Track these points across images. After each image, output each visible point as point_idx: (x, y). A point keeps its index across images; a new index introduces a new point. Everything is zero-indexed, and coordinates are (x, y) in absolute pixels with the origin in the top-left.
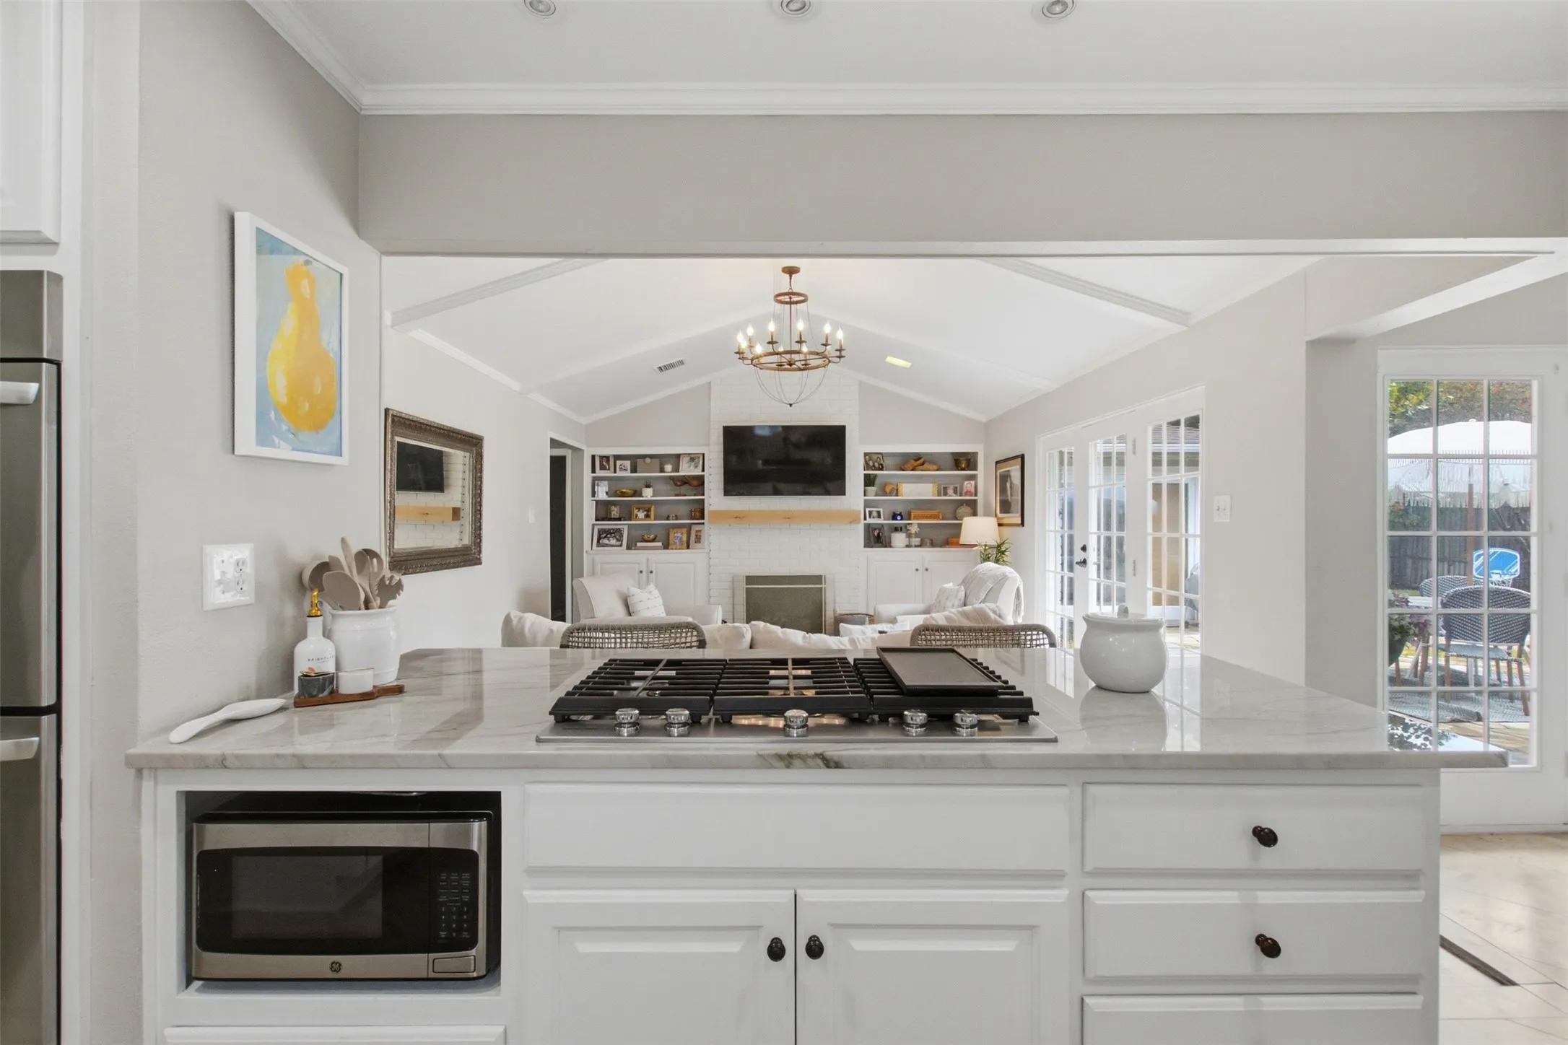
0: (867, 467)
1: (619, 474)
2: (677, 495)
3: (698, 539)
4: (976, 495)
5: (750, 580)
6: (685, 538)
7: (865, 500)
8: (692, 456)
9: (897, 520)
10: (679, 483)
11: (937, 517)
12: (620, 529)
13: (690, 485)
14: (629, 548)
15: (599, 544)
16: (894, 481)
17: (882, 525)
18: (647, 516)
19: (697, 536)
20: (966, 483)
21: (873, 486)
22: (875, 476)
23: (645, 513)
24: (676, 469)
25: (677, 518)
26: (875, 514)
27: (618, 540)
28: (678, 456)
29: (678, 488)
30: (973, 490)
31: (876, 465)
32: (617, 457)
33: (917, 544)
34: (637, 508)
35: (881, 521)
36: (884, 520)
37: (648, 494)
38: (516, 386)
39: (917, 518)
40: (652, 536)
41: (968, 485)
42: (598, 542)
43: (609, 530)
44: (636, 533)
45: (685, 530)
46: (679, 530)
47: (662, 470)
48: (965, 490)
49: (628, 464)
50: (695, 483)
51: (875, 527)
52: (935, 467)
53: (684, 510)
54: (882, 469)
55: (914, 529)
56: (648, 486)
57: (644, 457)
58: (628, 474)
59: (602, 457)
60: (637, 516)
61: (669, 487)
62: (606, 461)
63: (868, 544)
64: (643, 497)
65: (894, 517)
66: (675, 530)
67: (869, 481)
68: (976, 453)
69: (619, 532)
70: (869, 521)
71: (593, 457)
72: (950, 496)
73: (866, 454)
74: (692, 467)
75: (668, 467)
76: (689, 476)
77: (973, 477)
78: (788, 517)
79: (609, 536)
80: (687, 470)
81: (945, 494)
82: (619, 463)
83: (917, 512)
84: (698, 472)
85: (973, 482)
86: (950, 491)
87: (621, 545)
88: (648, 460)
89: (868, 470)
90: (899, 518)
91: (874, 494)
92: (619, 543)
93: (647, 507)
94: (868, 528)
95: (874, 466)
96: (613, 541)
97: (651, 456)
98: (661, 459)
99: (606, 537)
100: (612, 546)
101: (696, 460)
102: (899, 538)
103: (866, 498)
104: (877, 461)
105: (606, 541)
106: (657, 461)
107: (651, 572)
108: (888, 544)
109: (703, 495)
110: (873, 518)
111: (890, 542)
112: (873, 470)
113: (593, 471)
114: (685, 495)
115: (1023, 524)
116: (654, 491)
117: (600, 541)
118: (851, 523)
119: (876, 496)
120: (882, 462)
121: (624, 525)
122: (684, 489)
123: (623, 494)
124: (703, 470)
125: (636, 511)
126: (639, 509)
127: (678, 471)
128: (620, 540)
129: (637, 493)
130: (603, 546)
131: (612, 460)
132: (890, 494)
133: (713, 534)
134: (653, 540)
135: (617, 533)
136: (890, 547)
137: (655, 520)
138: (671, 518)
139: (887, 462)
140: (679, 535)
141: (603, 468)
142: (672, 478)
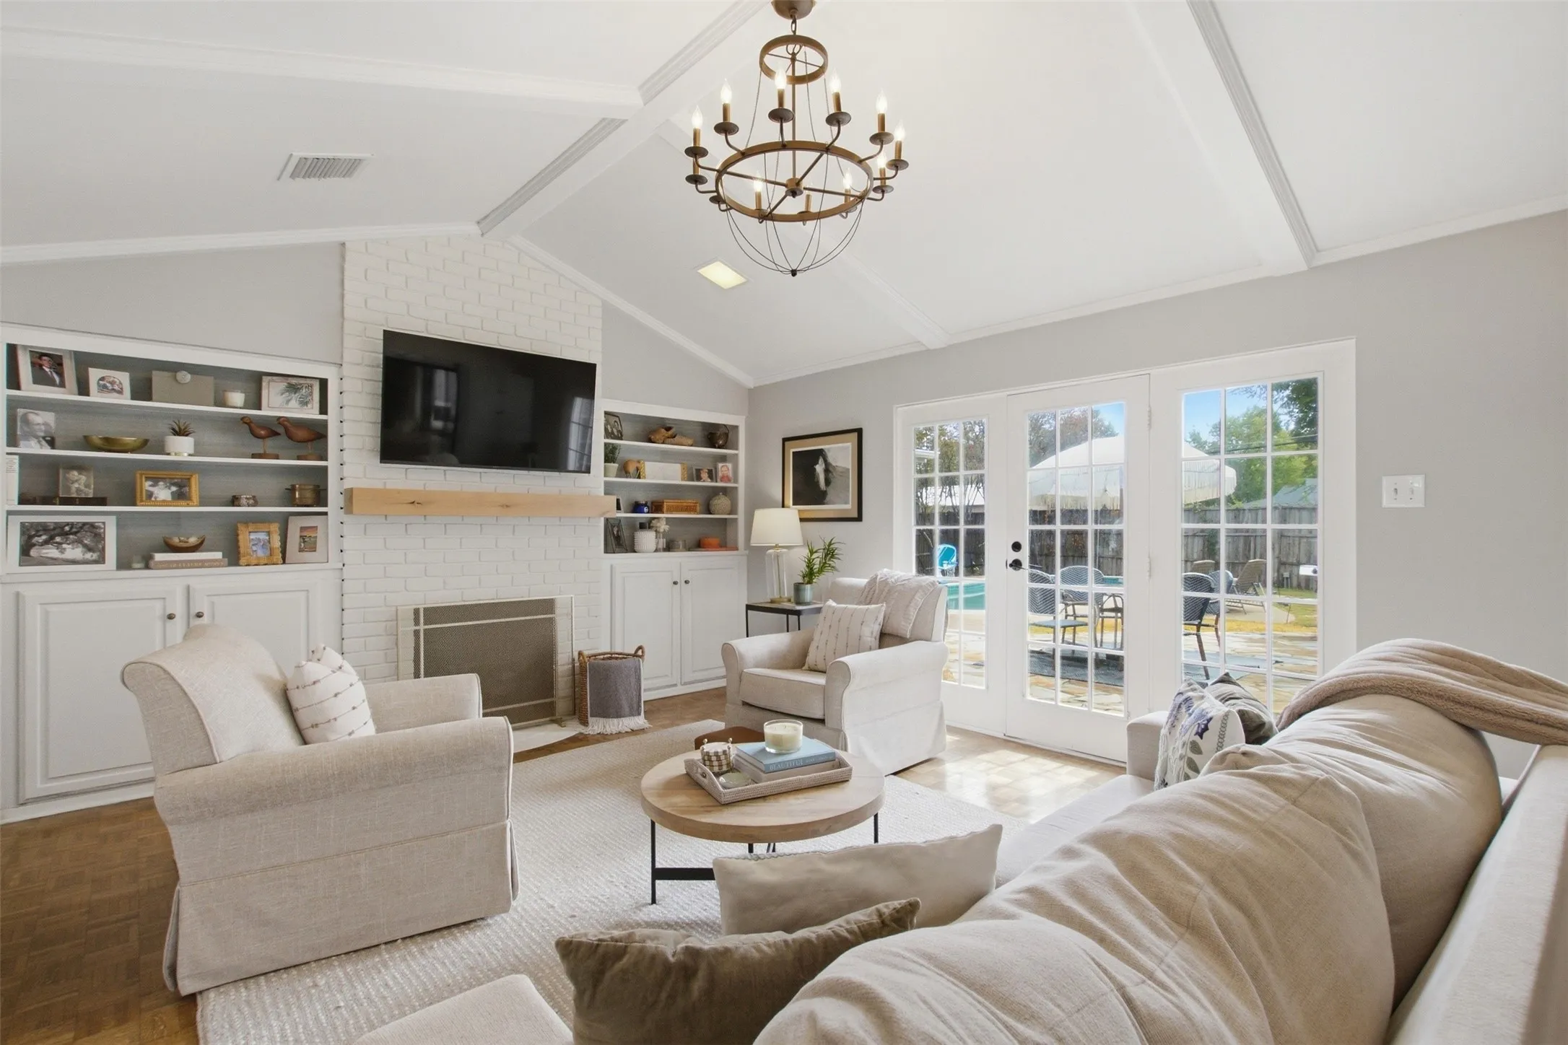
1: (95, 397)
3: (308, 544)
4: (739, 481)
6: (275, 544)
7: (603, 482)
8: (294, 381)
9: (643, 512)
11: (688, 510)
12: (92, 525)
14: (123, 564)
15: (26, 558)
16: (637, 456)
17: (624, 520)
18: (181, 496)
20: (723, 465)
21: (613, 462)
22: (615, 447)
23: (174, 489)
24: (255, 402)
25: (254, 502)
27: (89, 549)
28: (258, 376)
30: (731, 475)
31: (617, 431)
32: (85, 361)
33: (663, 546)
34: (147, 479)
35: (623, 514)
36: (627, 512)
37: (181, 449)
39: (666, 510)
40: (193, 540)
41: (727, 468)
42: (24, 553)
43: (60, 525)
44: (146, 533)
45: (275, 528)
46: (264, 527)
47: (221, 402)
48: (723, 475)
49: (123, 378)
51: (615, 522)
52: (690, 442)
53: (275, 486)
54: (624, 438)
55: (663, 526)
56: (181, 432)
57: (169, 367)
58: (125, 400)
59: (39, 354)
61: (238, 439)
62: (53, 364)
63: (609, 548)
64: (167, 454)
65: (638, 509)
66: (252, 527)
67: (608, 454)
68: (736, 427)
69: (95, 532)
70: (609, 514)
71: (11, 350)
72: (704, 481)
73: (607, 413)
74: (295, 402)
75: (234, 396)
79: (58, 539)
80: (281, 406)
81: (699, 478)
83: (670, 502)
84: (312, 413)
85: (732, 465)
86: (704, 475)
87: (101, 560)
88: (185, 377)
90: (645, 510)
91: (616, 474)
92: (91, 555)
94: (608, 524)
95: (612, 432)
96: (72, 552)
97: (195, 369)
98: (215, 378)
99: (48, 542)
100: (74, 562)
101: (306, 390)
102: (645, 540)
103: (607, 479)
104: (617, 426)
105: (49, 552)
106: (206, 381)
107: (198, 616)
108: (632, 549)
111: (634, 545)
112: (612, 438)
113: (13, 384)
114: (277, 457)
115: (859, 518)
116: (196, 444)
117: (32, 553)
119: (618, 476)
120: (621, 427)
121: (107, 519)
122: (270, 444)
123: (110, 444)
124: (323, 409)
126: (155, 481)
127: (260, 408)
128: (96, 548)
129: (149, 444)
131: (70, 363)
132: (633, 475)
133: (346, 535)
134: (197, 547)
135: (84, 533)
136: (635, 552)
137: (201, 504)
138: (240, 501)
139: (627, 428)
140: (262, 536)
141: (40, 378)
142: (245, 420)
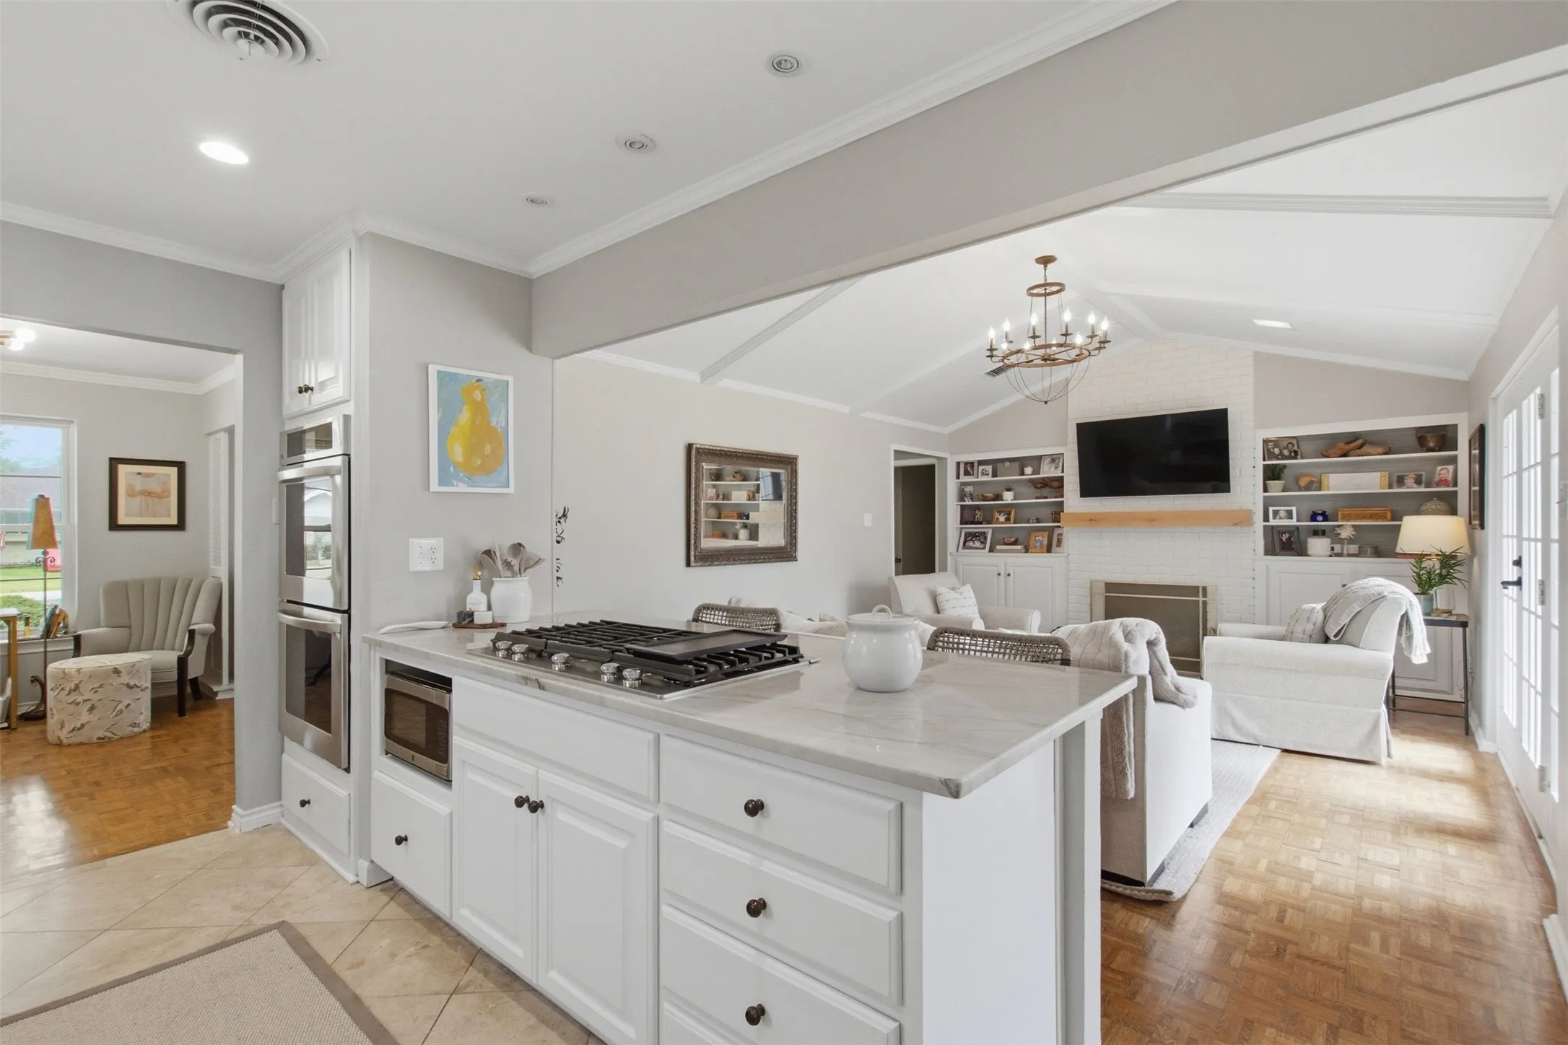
0: (1268, 454)
1: (982, 479)
2: (1037, 498)
3: (1059, 543)
4: (1455, 484)
5: (1110, 587)
6: (1045, 542)
7: (1264, 497)
8: (1054, 457)
9: (1317, 521)
10: (1039, 486)
11: (1383, 517)
12: (984, 533)
13: (1051, 487)
14: (991, 550)
15: (965, 546)
16: (1317, 471)
17: (1297, 528)
18: (1008, 520)
19: (1058, 539)
20: (1439, 468)
21: (1280, 480)
22: (1284, 466)
23: (1006, 516)
24: (1036, 471)
25: (1038, 521)
26: (1282, 514)
27: (982, 543)
28: (1040, 458)
29: (1039, 490)
30: (1450, 478)
31: (1286, 452)
32: (981, 463)
33: (1351, 552)
34: (998, 512)
35: (1293, 522)
36: (1298, 521)
37: (1008, 497)
38: (845, 409)
39: (1347, 517)
40: (1012, 540)
41: (1445, 472)
42: (964, 544)
43: (975, 533)
44: (1000, 536)
45: (1046, 534)
46: (1041, 533)
47: (1023, 474)
48: (1437, 479)
49: (989, 468)
50: (1055, 484)
51: (1283, 529)
52: (1380, 450)
53: (1047, 512)
54: (1295, 458)
55: (1346, 533)
56: (1009, 490)
57: (1003, 461)
58: (989, 478)
59: (966, 464)
60: (998, 519)
61: (1031, 490)
62: (969, 468)
63: (1269, 551)
64: (1003, 500)
65: (1313, 518)
66: (1036, 534)
67: (1272, 474)
68: (1454, 427)
69: (984, 535)
70: (1272, 522)
71: (958, 464)
72: (1408, 487)
73: (1265, 442)
74: (1053, 468)
75: (1028, 470)
76: (1048, 478)
77: (1454, 460)
78: (1152, 520)
79: (974, 538)
80: (1048, 471)
81: (1400, 485)
82: (981, 468)
83: (1347, 511)
84: (1058, 473)
85: (1451, 468)
86: (1410, 481)
87: (984, 548)
88: (1007, 464)
89: (1269, 459)
90: (1320, 518)
91: (1281, 489)
92: (982, 546)
93: (1006, 509)
94: (1270, 532)
95: (1281, 453)
96: (978, 544)
97: (1011, 460)
98: (1022, 462)
99: (971, 540)
100: (977, 548)
101: (1057, 462)
102: (1318, 545)
103: (1266, 494)
104: (1286, 448)
105: (971, 544)
106: (1016, 465)
107: (1009, 575)
108: (1302, 552)
109: (1063, 497)
110: (1280, 518)
111: (1306, 549)
112: (1281, 459)
113: (958, 477)
114: (1046, 498)
116: (1014, 495)
117: (966, 544)
118: (1235, 525)
119: (1283, 491)
120: (1296, 448)
121: (988, 529)
122: (1046, 491)
123: (985, 499)
124: (1063, 472)
125: (997, 515)
126: (1000, 512)
127: (1039, 474)
128: (984, 543)
129: (998, 497)
130: (968, 549)
131: (976, 465)
132: (1308, 488)
133: (1073, 539)
134: (1015, 543)
135: (981, 537)
136: (1308, 555)
137: (1015, 523)
138: (1031, 521)
139: (1305, 447)
140: (1040, 538)
141: (967, 473)
142: (1030, 480)
